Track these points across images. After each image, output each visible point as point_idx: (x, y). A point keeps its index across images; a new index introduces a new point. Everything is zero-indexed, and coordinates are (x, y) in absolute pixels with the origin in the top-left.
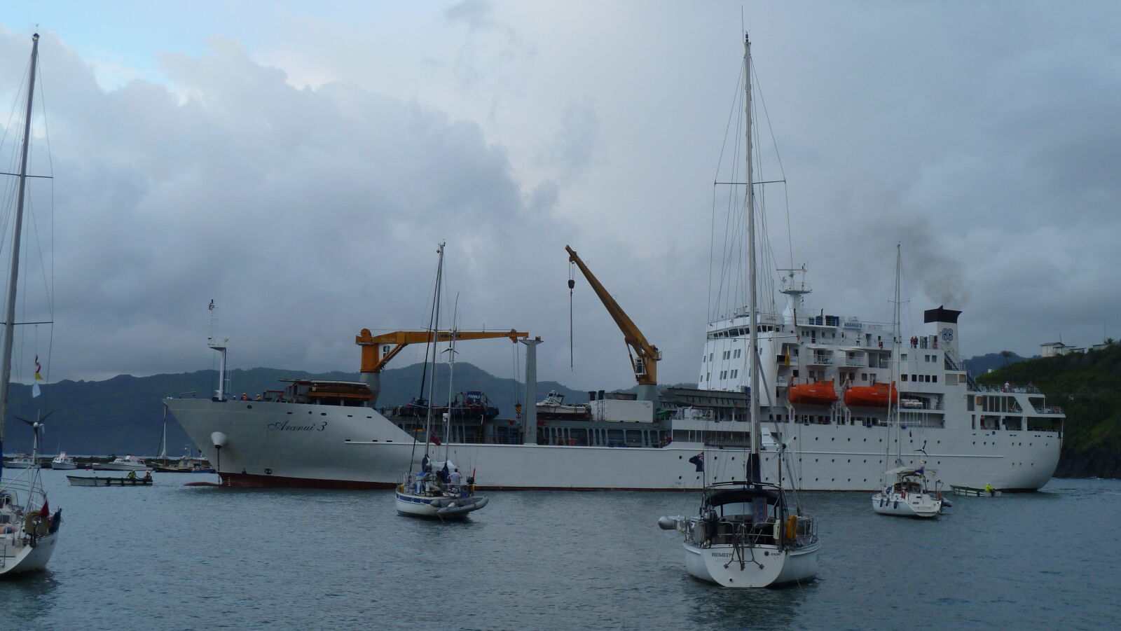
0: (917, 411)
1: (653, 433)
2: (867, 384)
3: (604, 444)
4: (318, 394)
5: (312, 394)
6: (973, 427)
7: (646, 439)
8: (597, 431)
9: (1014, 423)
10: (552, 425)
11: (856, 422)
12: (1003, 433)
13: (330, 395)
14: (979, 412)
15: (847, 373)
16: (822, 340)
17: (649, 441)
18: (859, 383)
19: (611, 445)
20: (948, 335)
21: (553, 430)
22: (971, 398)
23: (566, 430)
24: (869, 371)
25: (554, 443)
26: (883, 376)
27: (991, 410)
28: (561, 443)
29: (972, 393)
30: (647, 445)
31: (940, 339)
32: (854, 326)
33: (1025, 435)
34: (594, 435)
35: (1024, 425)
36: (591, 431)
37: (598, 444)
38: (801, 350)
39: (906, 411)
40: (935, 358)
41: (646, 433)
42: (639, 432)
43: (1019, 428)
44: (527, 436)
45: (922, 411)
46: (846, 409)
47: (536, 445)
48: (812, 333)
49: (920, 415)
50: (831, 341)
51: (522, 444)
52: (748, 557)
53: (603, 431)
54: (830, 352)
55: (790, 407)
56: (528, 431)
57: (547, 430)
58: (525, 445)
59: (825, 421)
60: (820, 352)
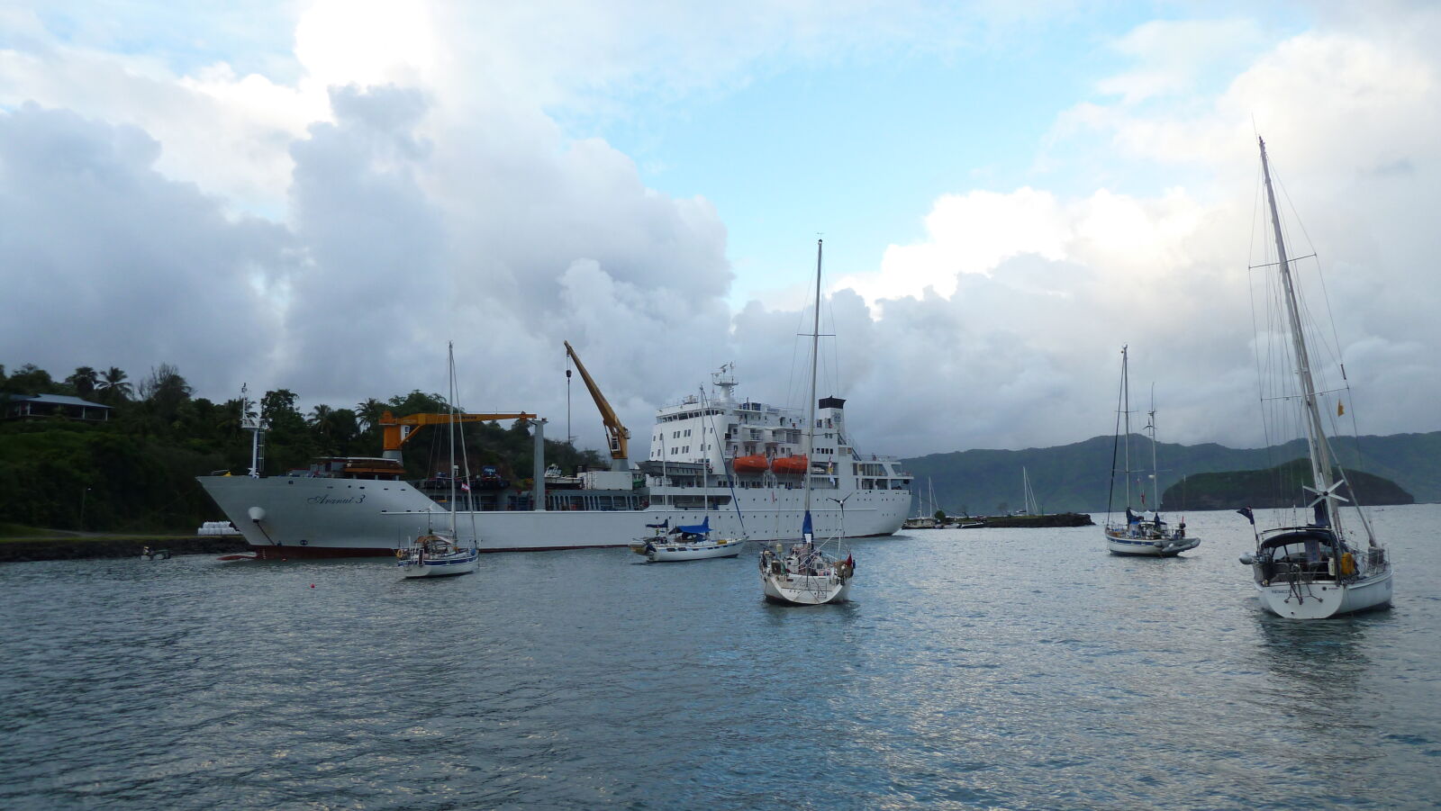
0: (821, 476)
1: (634, 498)
2: (785, 456)
3: (597, 509)
4: (354, 470)
5: (347, 470)
6: (857, 488)
7: (629, 504)
8: (591, 498)
9: (882, 484)
10: (556, 493)
11: (781, 486)
12: (876, 490)
13: (365, 470)
14: (861, 476)
15: (771, 447)
16: (753, 422)
17: (632, 506)
18: (780, 456)
19: (604, 509)
20: (838, 418)
21: (557, 498)
22: (855, 465)
23: (567, 498)
24: (786, 446)
25: (558, 509)
26: (795, 449)
27: (868, 475)
28: (563, 509)
29: (855, 462)
30: (630, 509)
31: (832, 422)
32: (773, 412)
33: (890, 493)
34: (589, 501)
35: (889, 486)
36: (586, 498)
37: (593, 509)
38: (739, 429)
39: (813, 476)
40: (831, 435)
41: (629, 498)
42: (623, 498)
43: (886, 488)
44: (537, 503)
45: (824, 476)
46: (774, 476)
47: (545, 511)
48: (744, 416)
49: (823, 479)
50: (758, 423)
51: (532, 509)
52: (1305, 593)
53: (596, 497)
54: (760, 431)
55: (735, 475)
56: (538, 499)
57: (551, 497)
58: (536, 511)
59: (758, 485)
60: (753, 431)
